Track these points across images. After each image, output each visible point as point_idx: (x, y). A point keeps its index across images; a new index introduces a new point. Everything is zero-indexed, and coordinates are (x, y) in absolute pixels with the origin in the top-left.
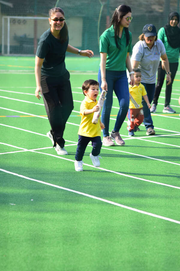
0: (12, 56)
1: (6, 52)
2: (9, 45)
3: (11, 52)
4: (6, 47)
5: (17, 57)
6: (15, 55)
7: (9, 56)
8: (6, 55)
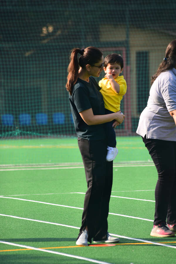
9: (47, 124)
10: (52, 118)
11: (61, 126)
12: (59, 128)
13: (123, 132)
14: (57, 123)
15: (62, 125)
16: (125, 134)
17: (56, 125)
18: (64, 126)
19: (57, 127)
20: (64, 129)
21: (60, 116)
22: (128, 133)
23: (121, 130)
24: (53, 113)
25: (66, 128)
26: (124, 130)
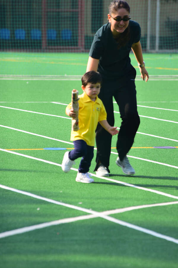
0: (163, 53)
1: (153, 47)
2: (157, 35)
3: (161, 47)
4: (153, 38)
5: (171, 54)
6: (169, 51)
7: (157, 53)
8: (153, 51)
9: (10, 38)
10: (14, 34)
11: (21, 41)
12: (20, 43)
13: (77, 49)
14: (18, 38)
15: (23, 40)
16: (79, 50)
17: (17, 40)
18: (24, 41)
19: (19, 41)
20: (24, 44)
21: (21, 32)
22: (82, 50)
23: (75, 47)
24: (15, 29)
25: (26, 43)
26: (79, 47)
